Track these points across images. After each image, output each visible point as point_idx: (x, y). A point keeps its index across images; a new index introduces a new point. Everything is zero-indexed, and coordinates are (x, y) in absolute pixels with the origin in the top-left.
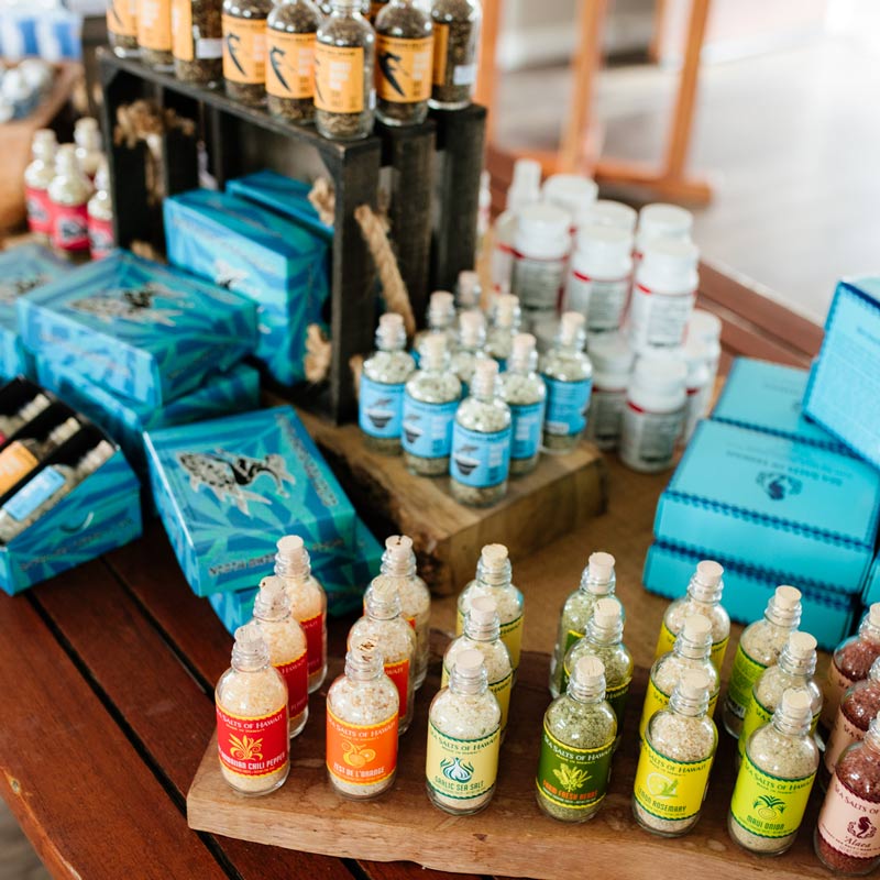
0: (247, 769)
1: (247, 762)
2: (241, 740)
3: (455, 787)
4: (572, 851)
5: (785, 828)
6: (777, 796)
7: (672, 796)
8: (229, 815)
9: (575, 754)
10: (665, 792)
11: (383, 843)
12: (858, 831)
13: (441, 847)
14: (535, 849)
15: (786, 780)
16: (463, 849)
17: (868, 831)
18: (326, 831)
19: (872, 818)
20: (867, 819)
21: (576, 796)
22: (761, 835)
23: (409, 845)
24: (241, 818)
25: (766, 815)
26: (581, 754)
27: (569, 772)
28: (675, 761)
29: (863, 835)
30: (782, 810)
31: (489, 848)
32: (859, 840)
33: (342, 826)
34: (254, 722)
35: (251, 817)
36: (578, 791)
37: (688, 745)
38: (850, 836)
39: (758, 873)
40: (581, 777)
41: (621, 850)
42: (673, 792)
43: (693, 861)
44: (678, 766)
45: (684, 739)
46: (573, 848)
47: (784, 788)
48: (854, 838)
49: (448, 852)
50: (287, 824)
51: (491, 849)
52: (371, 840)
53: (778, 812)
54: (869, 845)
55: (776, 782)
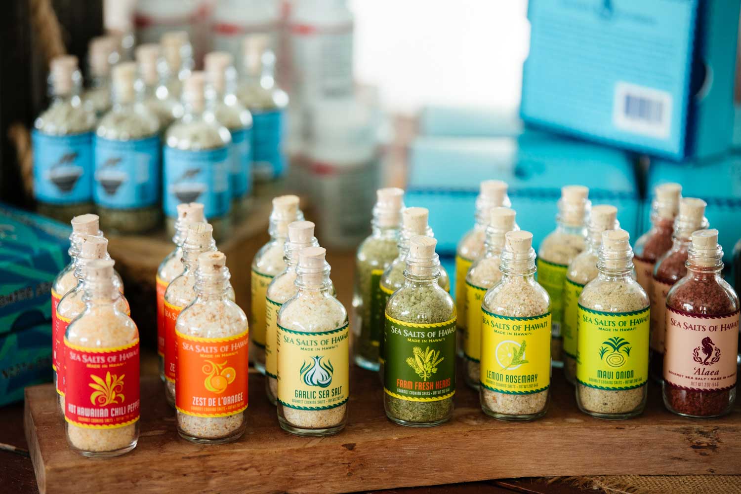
0: (110, 417)
1: (109, 407)
2: (104, 380)
3: (317, 395)
4: (438, 449)
5: (636, 376)
6: (621, 335)
7: (523, 362)
8: (92, 479)
9: (426, 330)
10: (516, 360)
11: (256, 473)
12: (703, 356)
13: (313, 466)
14: (404, 451)
15: (625, 314)
16: (336, 464)
17: (713, 355)
18: (196, 473)
19: (713, 336)
20: (708, 338)
21: (432, 386)
22: (614, 389)
23: (282, 469)
24: (107, 480)
25: (615, 362)
26: (432, 329)
27: (422, 355)
28: (519, 319)
29: (709, 360)
30: (628, 351)
31: (360, 457)
32: (708, 368)
33: (211, 463)
34: (118, 353)
35: (116, 476)
36: (434, 378)
37: (527, 302)
38: (698, 365)
39: (621, 432)
40: (434, 359)
41: (484, 441)
42: (523, 358)
43: (555, 436)
44: (522, 323)
45: (522, 298)
46: (439, 446)
47: (625, 323)
48: (702, 367)
49: (321, 470)
50: (155, 475)
51: (361, 458)
52: (242, 473)
53: (625, 354)
54: (717, 373)
55: (616, 319)
